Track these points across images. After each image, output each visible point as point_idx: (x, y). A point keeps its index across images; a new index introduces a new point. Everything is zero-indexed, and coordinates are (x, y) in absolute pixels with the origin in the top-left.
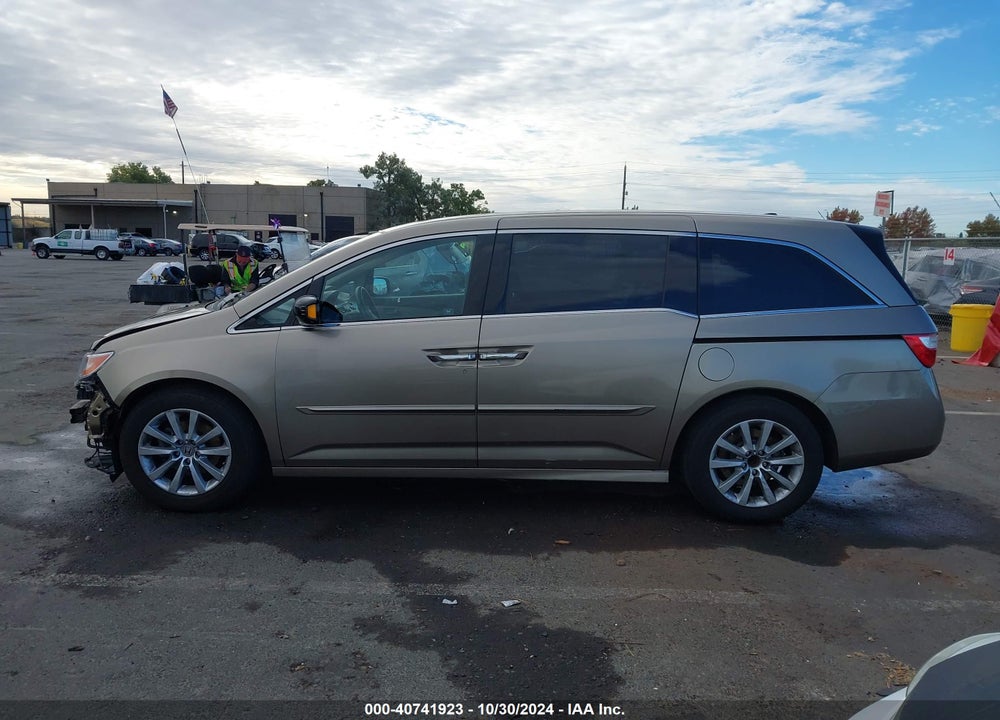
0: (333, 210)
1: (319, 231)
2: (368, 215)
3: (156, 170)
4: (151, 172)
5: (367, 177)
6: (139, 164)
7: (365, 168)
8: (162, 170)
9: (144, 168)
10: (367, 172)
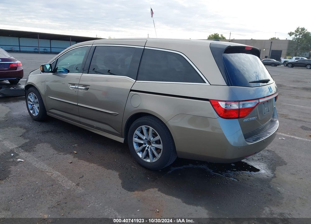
0: (274, 48)
1: (268, 55)
2: (288, 49)
3: (221, 35)
4: (220, 36)
5: (291, 36)
6: (217, 34)
7: (290, 33)
8: (223, 36)
9: (218, 35)
10: (291, 34)
